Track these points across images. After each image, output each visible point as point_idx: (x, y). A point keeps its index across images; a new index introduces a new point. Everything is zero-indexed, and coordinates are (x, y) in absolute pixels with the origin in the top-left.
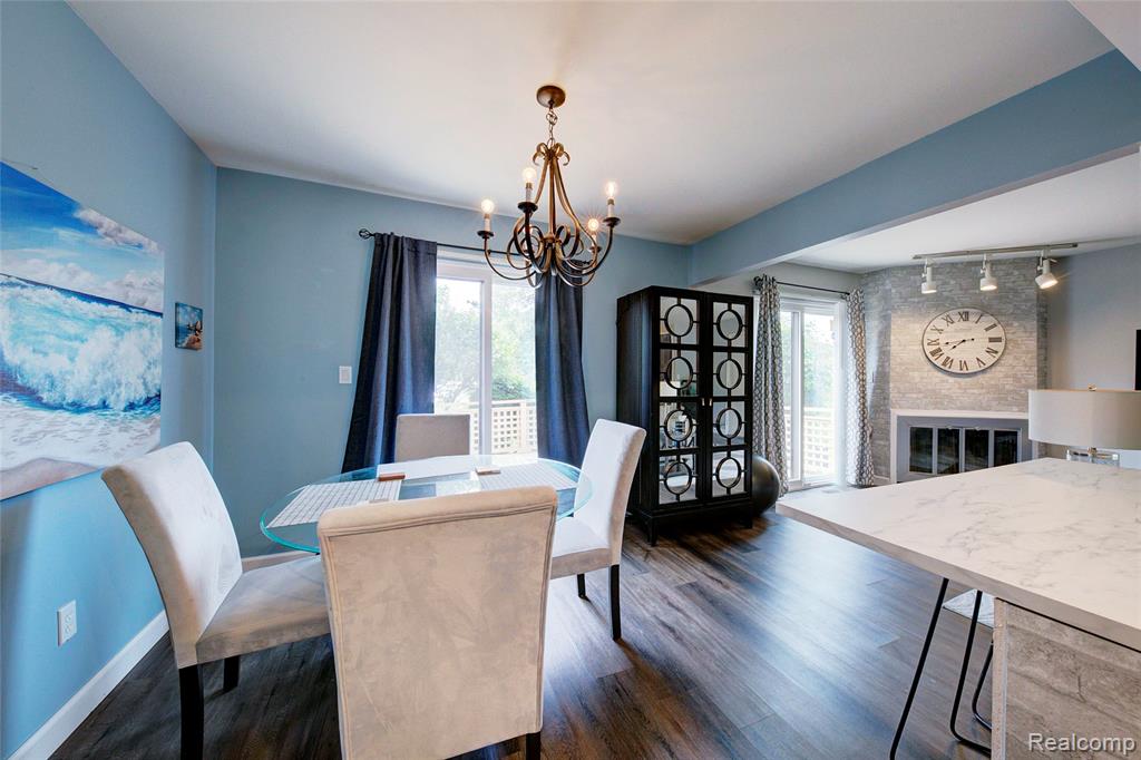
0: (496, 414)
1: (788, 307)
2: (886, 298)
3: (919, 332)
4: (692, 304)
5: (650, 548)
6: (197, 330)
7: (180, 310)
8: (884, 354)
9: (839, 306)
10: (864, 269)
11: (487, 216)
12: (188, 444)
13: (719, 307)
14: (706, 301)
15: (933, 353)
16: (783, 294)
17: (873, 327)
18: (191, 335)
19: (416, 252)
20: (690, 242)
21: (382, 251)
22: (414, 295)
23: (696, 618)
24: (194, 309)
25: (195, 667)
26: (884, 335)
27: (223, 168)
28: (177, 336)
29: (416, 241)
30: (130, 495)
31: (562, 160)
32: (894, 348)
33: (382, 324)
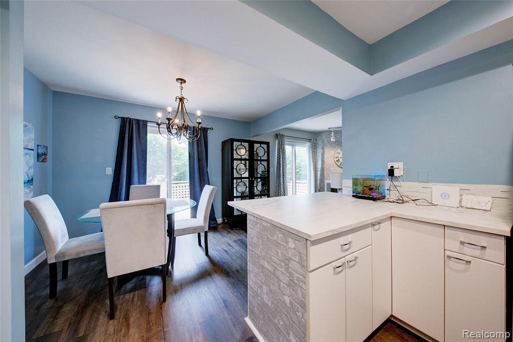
0: (173, 187)
1: (289, 145)
2: (323, 142)
3: (333, 154)
4: (246, 145)
5: (230, 231)
6: (45, 154)
7: (39, 147)
8: (323, 161)
9: (308, 144)
10: (317, 131)
11: (169, 113)
12: (47, 195)
13: (256, 146)
14: (251, 144)
15: (337, 161)
16: (286, 140)
17: (319, 151)
18: (43, 157)
19: (139, 124)
20: (250, 121)
21: (124, 123)
22: (138, 141)
23: (235, 248)
24: (44, 146)
25: (55, 263)
26: (323, 154)
27: (55, 91)
28: (38, 157)
29: (139, 120)
30: (32, 209)
31: (185, 101)
32: (326, 159)
33: (124, 152)
